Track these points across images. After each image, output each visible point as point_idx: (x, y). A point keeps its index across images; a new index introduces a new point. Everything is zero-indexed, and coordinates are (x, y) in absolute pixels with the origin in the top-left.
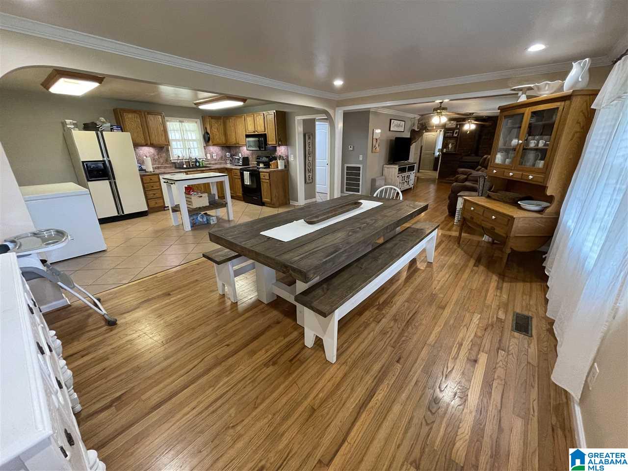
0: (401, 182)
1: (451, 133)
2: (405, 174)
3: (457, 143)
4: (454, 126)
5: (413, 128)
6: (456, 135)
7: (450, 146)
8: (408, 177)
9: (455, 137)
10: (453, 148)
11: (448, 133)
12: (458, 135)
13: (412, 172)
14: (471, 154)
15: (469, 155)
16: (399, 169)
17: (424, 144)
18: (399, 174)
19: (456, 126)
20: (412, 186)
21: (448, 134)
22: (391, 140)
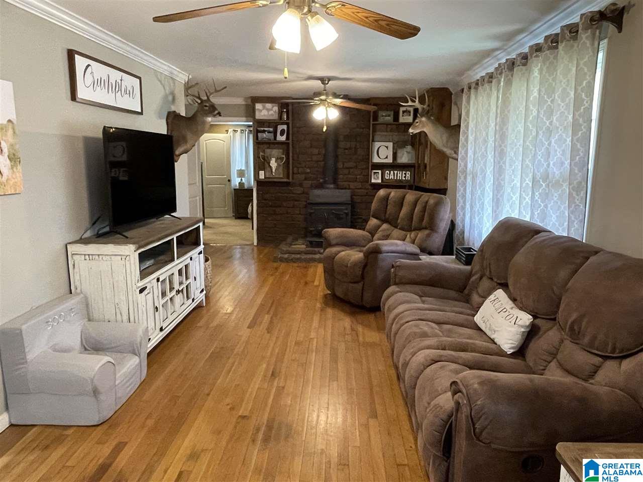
0: (160, 302)
1: (269, 132)
2: (171, 268)
3: (288, 158)
4: (275, 117)
5: (173, 108)
6: (283, 138)
7: (273, 164)
8: (184, 272)
9: (282, 143)
10: (281, 168)
11: (264, 131)
12: (288, 138)
13: (194, 253)
14: (325, 182)
15: (321, 186)
16: (143, 257)
17: (204, 158)
18: (144, 274)
19: (281, 117)
20: (202, 296)
21: (265, 135)
22: (88, 141)
